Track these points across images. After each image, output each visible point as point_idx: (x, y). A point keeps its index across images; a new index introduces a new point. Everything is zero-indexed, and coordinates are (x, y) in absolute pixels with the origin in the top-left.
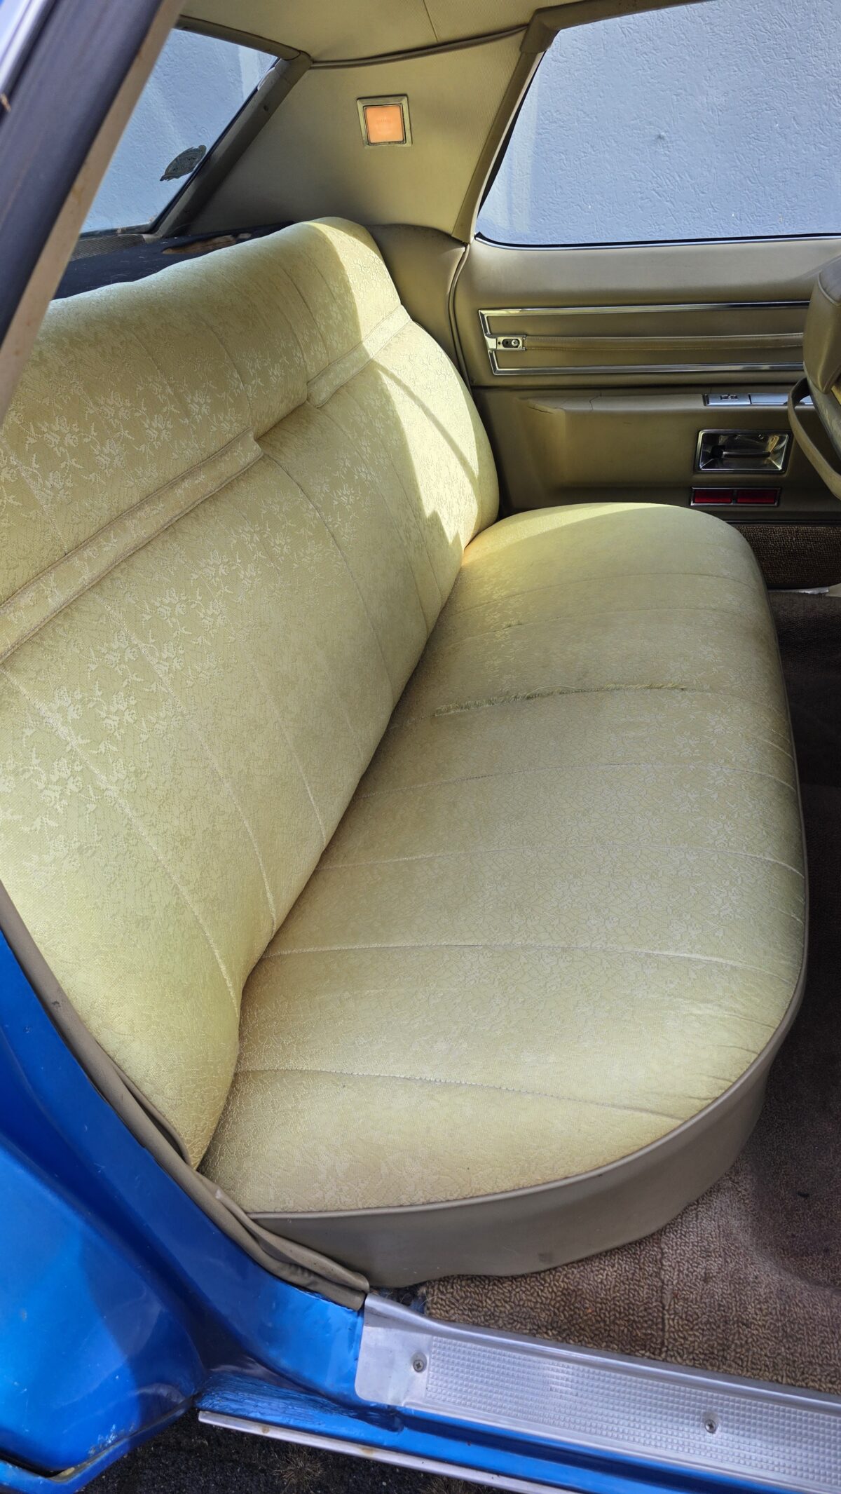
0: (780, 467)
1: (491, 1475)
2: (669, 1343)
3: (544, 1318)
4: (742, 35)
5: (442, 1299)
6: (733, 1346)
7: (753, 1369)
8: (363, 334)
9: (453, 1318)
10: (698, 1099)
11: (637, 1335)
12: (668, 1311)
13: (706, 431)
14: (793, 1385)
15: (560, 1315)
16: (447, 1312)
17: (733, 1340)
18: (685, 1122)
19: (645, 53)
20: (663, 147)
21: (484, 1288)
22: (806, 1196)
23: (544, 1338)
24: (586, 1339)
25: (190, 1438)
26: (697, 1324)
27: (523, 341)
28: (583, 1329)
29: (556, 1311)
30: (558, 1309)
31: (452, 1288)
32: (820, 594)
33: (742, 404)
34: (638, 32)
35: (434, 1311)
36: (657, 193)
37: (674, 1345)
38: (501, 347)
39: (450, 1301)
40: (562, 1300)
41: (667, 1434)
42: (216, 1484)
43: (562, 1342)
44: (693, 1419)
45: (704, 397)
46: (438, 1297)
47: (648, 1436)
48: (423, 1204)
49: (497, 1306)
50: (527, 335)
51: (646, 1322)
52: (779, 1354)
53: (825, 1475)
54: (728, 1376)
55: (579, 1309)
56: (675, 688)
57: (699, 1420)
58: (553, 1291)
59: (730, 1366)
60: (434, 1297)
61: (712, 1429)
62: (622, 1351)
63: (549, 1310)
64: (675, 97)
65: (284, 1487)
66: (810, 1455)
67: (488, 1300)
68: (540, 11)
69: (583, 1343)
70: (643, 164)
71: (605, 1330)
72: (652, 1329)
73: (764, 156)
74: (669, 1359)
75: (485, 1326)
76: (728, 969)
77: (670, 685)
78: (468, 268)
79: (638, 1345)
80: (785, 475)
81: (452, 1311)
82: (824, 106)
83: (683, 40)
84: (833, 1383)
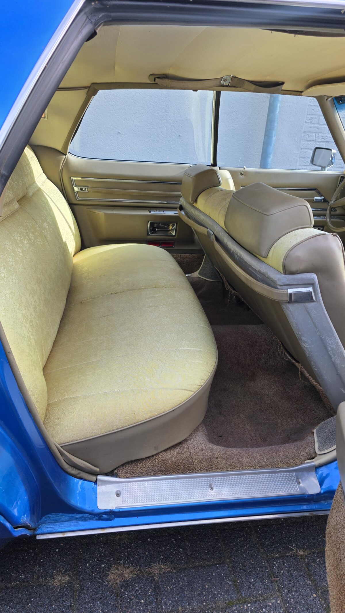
0: (174, 234)
1: (146, 526)
2: (196, 467)
3: (157, 469)
4: (143, 104)
5: (123, 472)
6: (214, 464)
7: (221, 469)
8: (36, 178)
9: (128, 477)
10: (198, 385)
11: (186, 467)
12: (194, 459)
13: (150, 221)
14: (232, 470)
15: (162, 467)
16: (125, 475)
17: (214, 462)
18: (195, 393)
19: (112, 105)
20: (120, 136)
21: (136, 465)
22: (221, 437)
23: (158, 475)
24: (171, 472)
25: (11, 583)
26: (203, 461)
27: (87, 189)
28: (170, 469)
29: (161, 466)
30: (161, 465)
31: (126, 468)
32: (189, 276)
33: (161, 213)
34: (110, 99)
35: (121, 476)
36: (119, 150)
37: (197, 468)
38: (80, 191)
39: (126, 472)
40: (162, 462)
41: (200, 494)
42: (26, 595)
43: (164, 475)
44: (206, 487)
45: (149, 211)
46: (121, 472)
47: (194, 496)
48: (121, 428)
49: (141, 469)
50: (89, 187)
51: (188, 463)
52: (227, 464)
53: (245, 493)
54: (214, 472)
55: (168, 464)
56: (163, 287)
57: (208, 487)
58: (159, 461)
59: (214, 470)
60: (119, 472)
61: (212, 488)
62: (183, 473)
63: (159, 466)
64: (123, 121)
65: (55, 587)
66: (240, 488)
67: (138, 469)
68: (93, 83)
69: (171, 473)
70: (114, 141)
71: (177, 468)
72: (190, 465)
73: (153, 143)
74: (197, 472)
75: (139, 476)
76: (199, 351)
77: (161, 286)
78: (67, 163)
79: (187, 470)
80: (176, 237)
81: (127, 475)
82: (170, 130)
83: (125, 103)
84: (243, 467)
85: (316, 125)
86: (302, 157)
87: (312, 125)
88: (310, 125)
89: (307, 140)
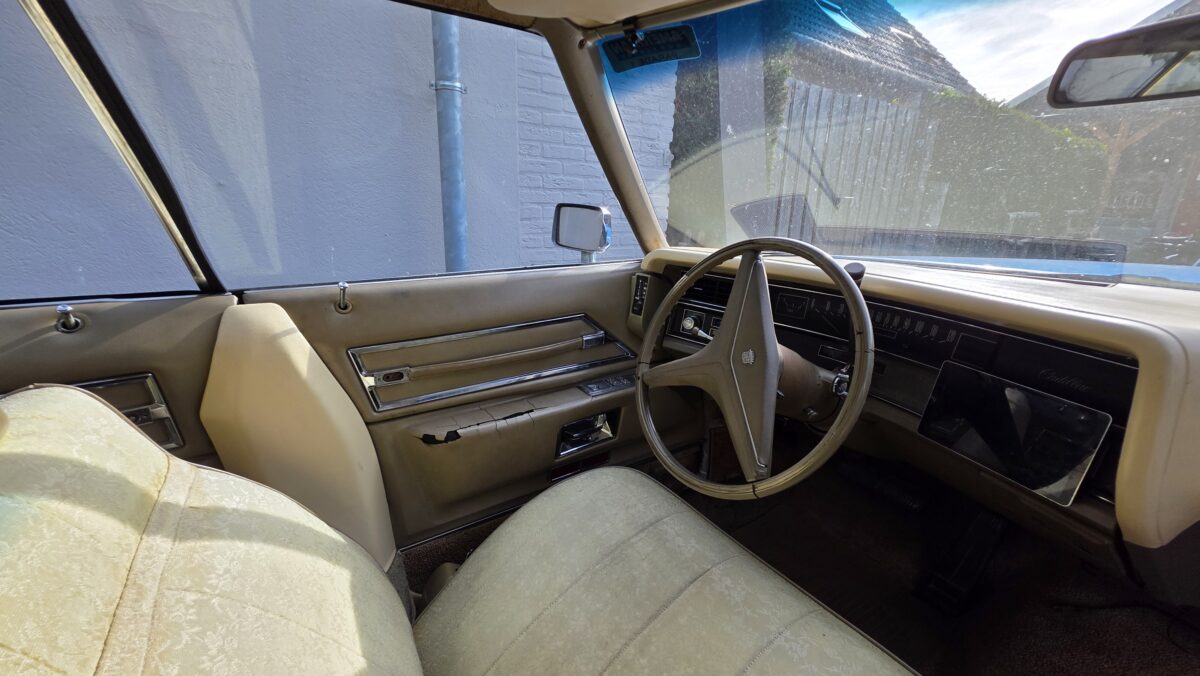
85: (542, 160)
86: (526, 219)
87: (533, 159)
88: (529, 159)
89: (530, 188)
